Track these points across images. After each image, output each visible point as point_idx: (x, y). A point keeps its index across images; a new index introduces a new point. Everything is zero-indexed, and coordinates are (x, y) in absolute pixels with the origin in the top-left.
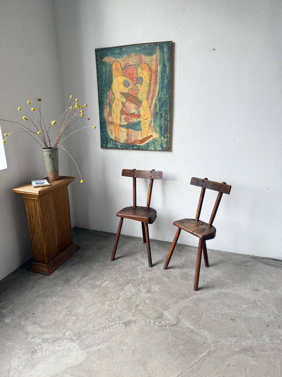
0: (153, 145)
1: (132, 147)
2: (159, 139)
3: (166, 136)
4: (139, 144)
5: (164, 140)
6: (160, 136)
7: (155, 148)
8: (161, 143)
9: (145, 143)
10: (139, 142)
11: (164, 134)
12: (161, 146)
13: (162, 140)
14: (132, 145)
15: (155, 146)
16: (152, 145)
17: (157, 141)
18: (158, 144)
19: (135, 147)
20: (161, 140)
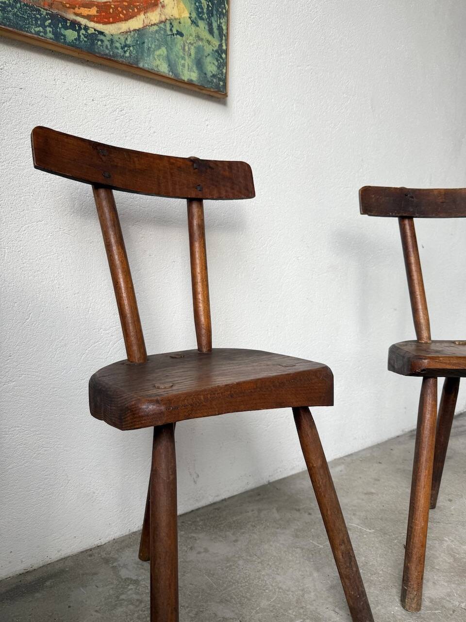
0: (163, 51)
1: (54, 25)
2: (190, 30)
3: (215, 25)
4: (91, 24)
5: (209, 42)
6: (194, 15)
7: (171, 66)
8: (199, 50)
9: (124, 26)
10: (93, 11)
11: (210, 13)
12: (199, 64)
13: (202, 40)
14: (53, 17)
15: (172, 57)
16: (159, 48)
17: (181, 34)
18: (184, 50)
19: (71, 35)
20: (198, 37)
